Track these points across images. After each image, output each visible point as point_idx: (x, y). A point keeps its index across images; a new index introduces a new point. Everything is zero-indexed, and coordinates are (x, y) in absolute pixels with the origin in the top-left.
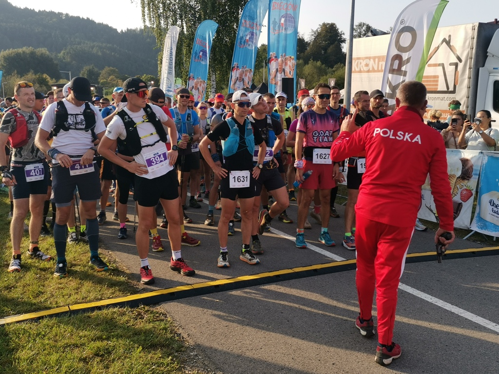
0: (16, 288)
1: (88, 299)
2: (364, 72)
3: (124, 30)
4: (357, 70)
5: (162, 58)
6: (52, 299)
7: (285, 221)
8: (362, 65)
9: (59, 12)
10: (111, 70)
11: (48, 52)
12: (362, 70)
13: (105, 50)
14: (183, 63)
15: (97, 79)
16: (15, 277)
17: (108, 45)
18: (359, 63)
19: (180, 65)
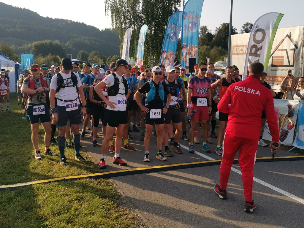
0: (38, 168)
1: (74, 174)
2: (240, 54)
3: (104, 29)
4: (236, 53)
5: (123, 46)
6: (56, 174)
7: (185, 139)
8: (239, 50)
9: (66, 20)
10: (95, 53)
11: (59, 43)
12: (239, 53)
13: (92, 41)
14: (134, 49)
15: (87, 58)
16: (38, 163)
17: (94, 38)
18: (237, 49)
19: (133, 50)
